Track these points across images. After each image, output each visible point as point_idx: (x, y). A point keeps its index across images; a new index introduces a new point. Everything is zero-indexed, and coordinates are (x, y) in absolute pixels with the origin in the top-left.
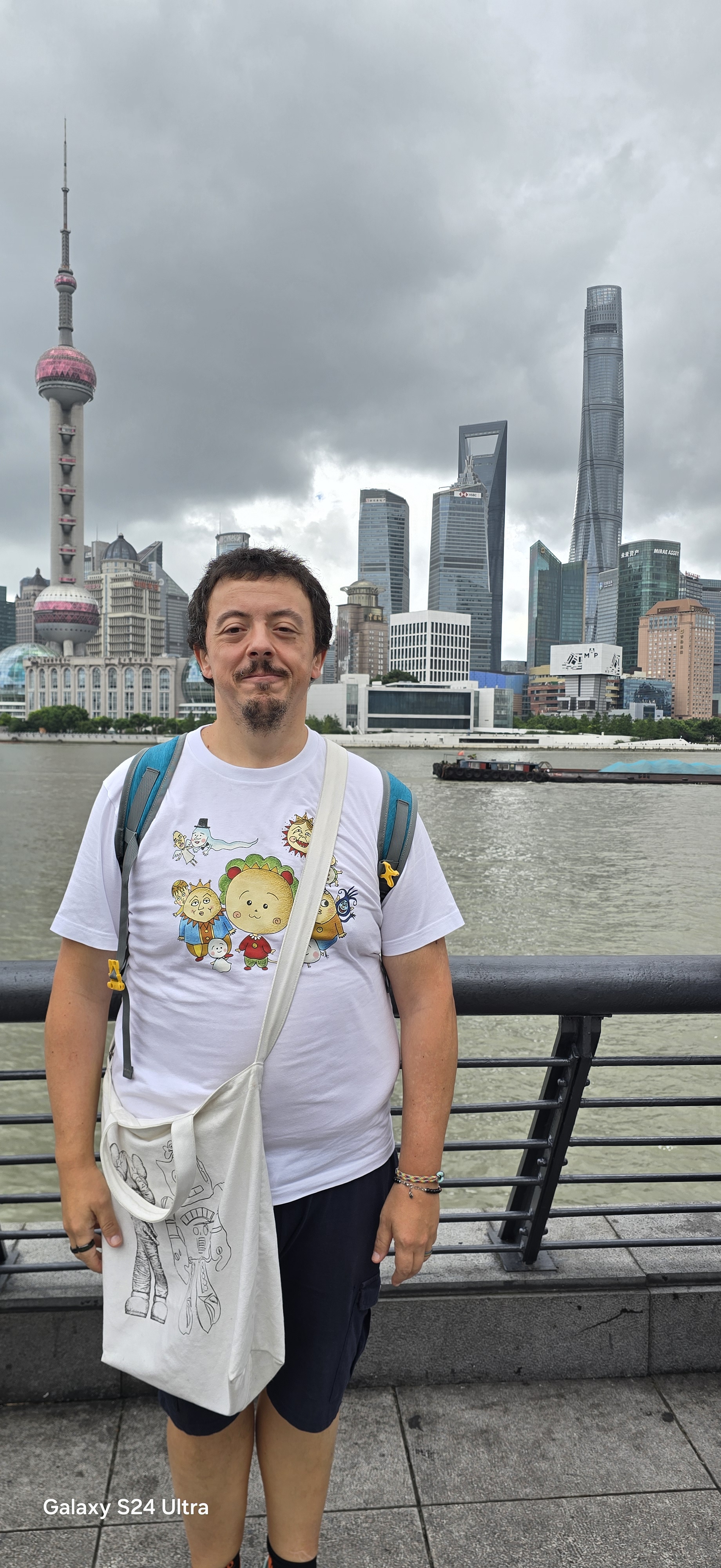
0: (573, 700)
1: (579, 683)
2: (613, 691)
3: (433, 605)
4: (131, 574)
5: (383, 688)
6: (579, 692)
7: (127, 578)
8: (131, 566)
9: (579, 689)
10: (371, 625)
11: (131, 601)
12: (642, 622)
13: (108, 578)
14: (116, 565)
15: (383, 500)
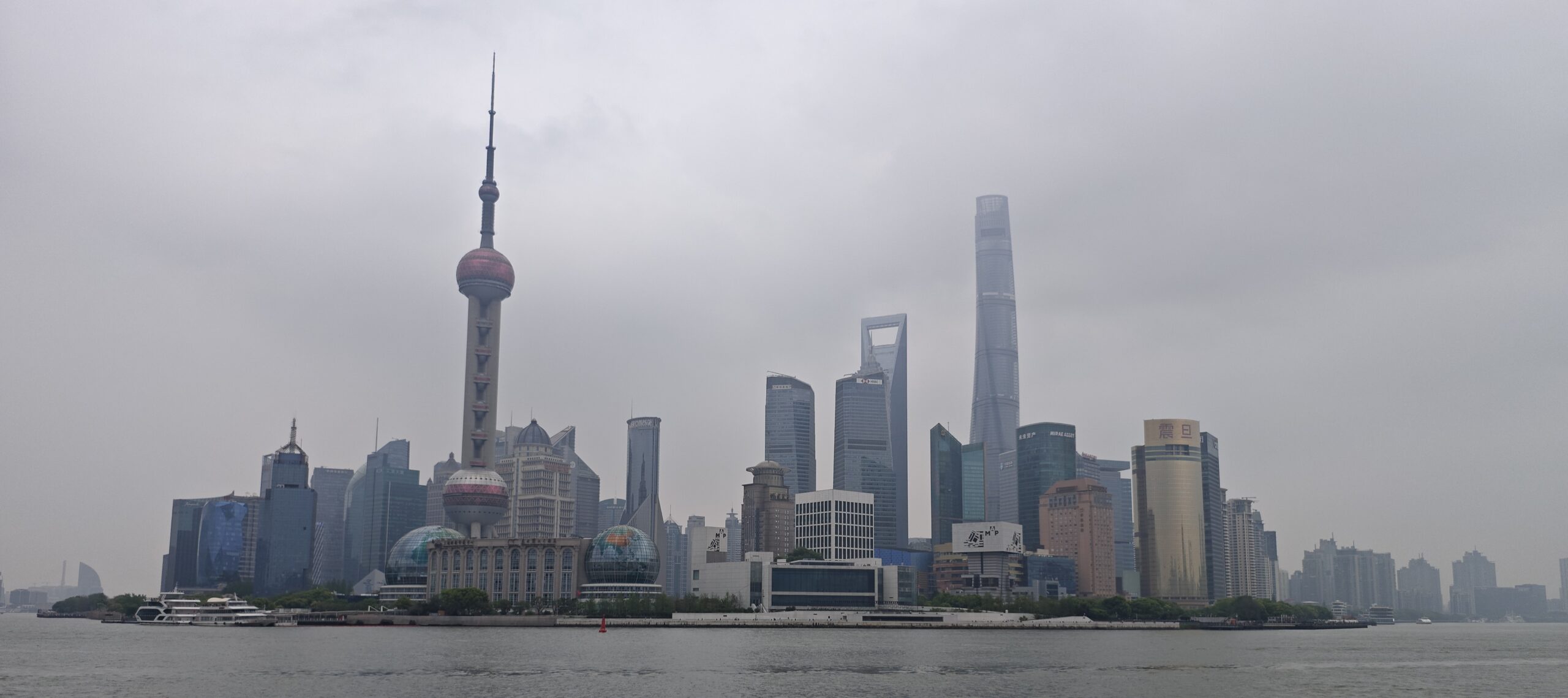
0: (977, 578)
1: (982, 561)
2: (1017, 569)
3: (839, 484)
4: (542, 457)
5: (788, 566)
6: (982, 569)
7: (539, 462)
8: (542, 450)
9: (982, 566)
10: (777, 504)
11: (542, 483)
12: (1042, 501)
13: (520, 461)
14: (528, 449)
15: (789, 387)
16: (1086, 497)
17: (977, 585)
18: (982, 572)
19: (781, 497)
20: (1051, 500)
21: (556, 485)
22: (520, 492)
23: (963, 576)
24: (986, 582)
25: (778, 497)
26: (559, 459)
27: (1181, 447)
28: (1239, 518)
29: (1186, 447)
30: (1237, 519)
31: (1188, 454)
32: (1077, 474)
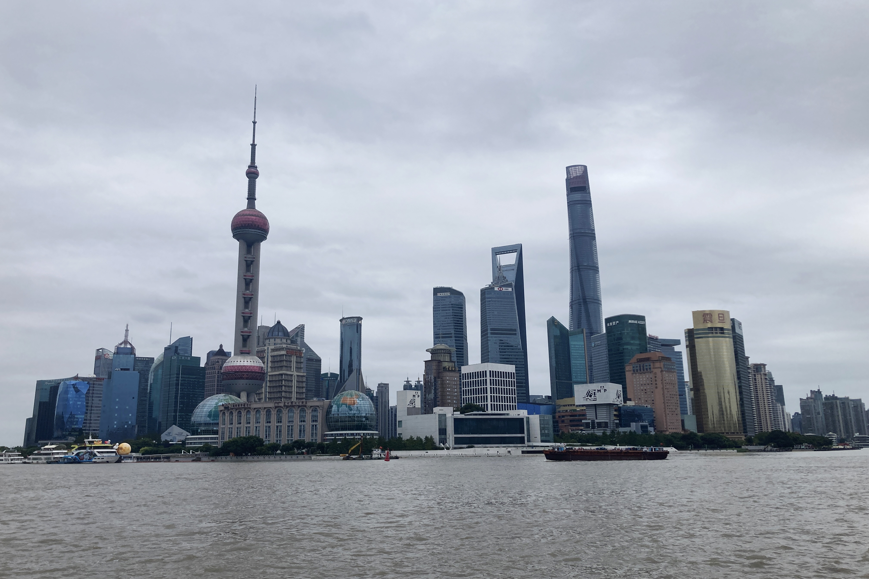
0: (593, 422)
1: (596, 410)
4: (284, 346)
5: (463, 416)
6: (596, 416)
7: (282, 349)
8: (284, 341)
9: (596, 414)
10: (448, 374)
11: (284, 363)
12: (627, 368)
13: (269, 349)
14: (275, 341)
15: (449, 294)
16: (657, 365)
17: (593, 428)
18: (596, 418)
19: (450, 369)
20: (633, 367)
21: (294, 365)
22: (269, 370)
23: (583, 421)
24: (600, 425)
25: (449, 369)
26: (296, 347)
27: (718, 329)
28: (758, 377)
29: (722, 329)
30: (757, 377)
31: (723, 333)
32: (648, 349)
